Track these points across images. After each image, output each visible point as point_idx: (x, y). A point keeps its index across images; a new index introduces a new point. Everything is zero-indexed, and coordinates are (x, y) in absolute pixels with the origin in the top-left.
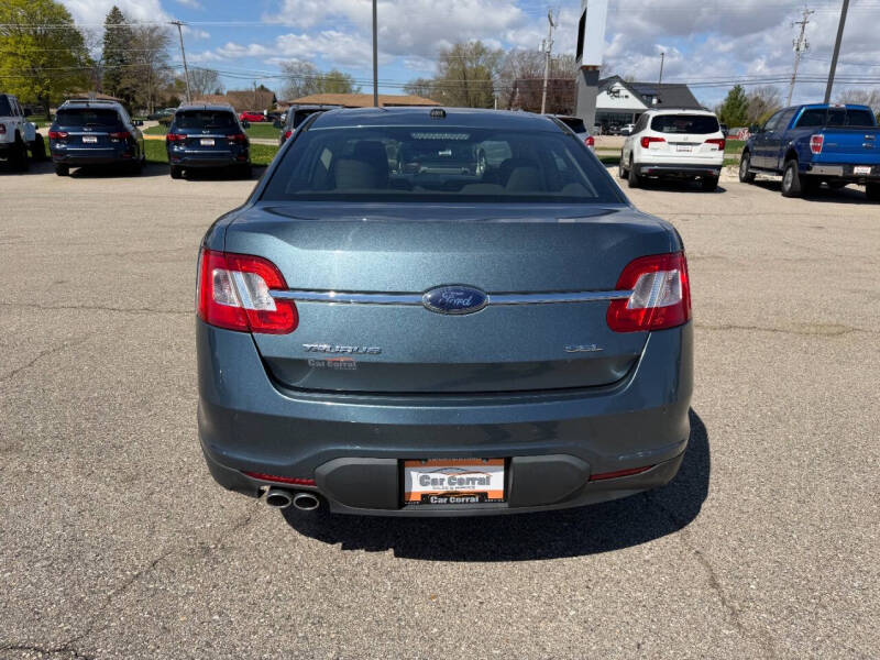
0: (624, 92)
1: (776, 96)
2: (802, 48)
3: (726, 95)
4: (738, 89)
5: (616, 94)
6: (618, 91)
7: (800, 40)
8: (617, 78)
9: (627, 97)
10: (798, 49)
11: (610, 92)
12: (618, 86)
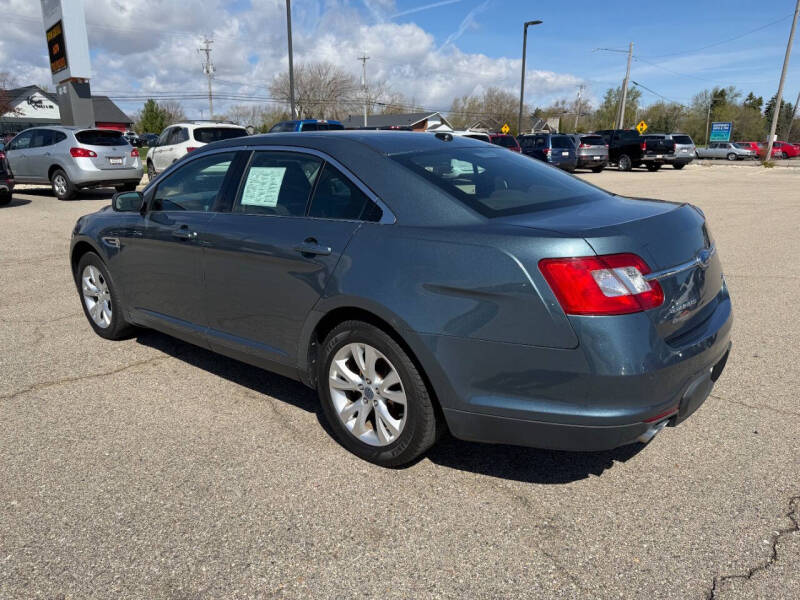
0: (47, 102)
1: (179, 109)
2: (211, 71)
3: (143, 107)
4: (151, 103)
5: (38, 104)
6: (40, 102)
7: (208, 64)
8: (34, 88)
9: (51, 107)
10: (208, 72)
11: (31, 102)
12: (38, 96)
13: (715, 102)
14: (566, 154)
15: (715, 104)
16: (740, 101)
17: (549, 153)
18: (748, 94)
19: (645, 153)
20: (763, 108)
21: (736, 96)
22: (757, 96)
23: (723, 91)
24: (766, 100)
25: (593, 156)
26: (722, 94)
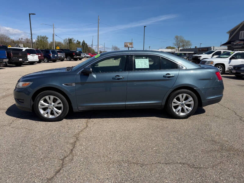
13: (69, 42)
14: (56, 56)
15: (70, 42)
16: (75, 42)
17: (51, 55)
18: (77, 40)
19: (74, 55)
20: (81, 44)
21: (74, 40)
22: (79, 41)
23: (71, 39)
24: (81, 42)
25: (61, 56)
26: (71, 40)
